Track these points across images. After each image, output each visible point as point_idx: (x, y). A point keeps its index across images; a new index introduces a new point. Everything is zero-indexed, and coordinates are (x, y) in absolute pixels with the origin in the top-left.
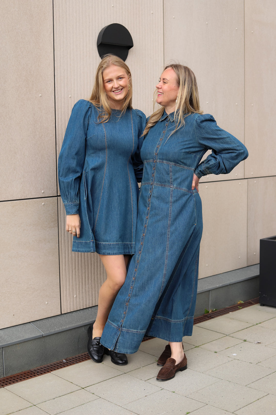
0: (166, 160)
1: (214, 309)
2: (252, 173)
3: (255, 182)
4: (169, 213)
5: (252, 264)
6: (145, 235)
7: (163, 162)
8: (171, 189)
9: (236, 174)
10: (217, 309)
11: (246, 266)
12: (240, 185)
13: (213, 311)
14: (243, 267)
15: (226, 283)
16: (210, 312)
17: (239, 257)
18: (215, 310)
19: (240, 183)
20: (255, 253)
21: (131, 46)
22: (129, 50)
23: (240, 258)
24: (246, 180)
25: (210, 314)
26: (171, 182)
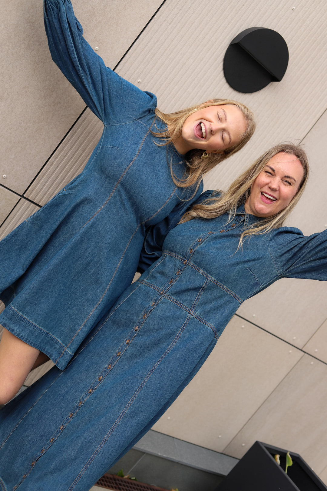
0: (204, 269)
1: (133, 477)
2: (316, 350)
3: (312, 363)
4: (165, 351)
5: (230, 455)
6: (112, 367)
7: (198, 269)
8: (190, 316)
9: (294, 338)
10: (137, 480)
11: (221, 451)
12: (290, 353)
13: (130, 479)
14: (216, 450)
15: (174, 458)
16: (125, 478)
17: (220, 436)
18: (134, 480)
19: (290, 351)
20: (243, 445)
21: (277, 79)
22: (272, 82)
23: (219, 438)
24: (303, 353)
25: (122, 481)
26: (195, 304)
